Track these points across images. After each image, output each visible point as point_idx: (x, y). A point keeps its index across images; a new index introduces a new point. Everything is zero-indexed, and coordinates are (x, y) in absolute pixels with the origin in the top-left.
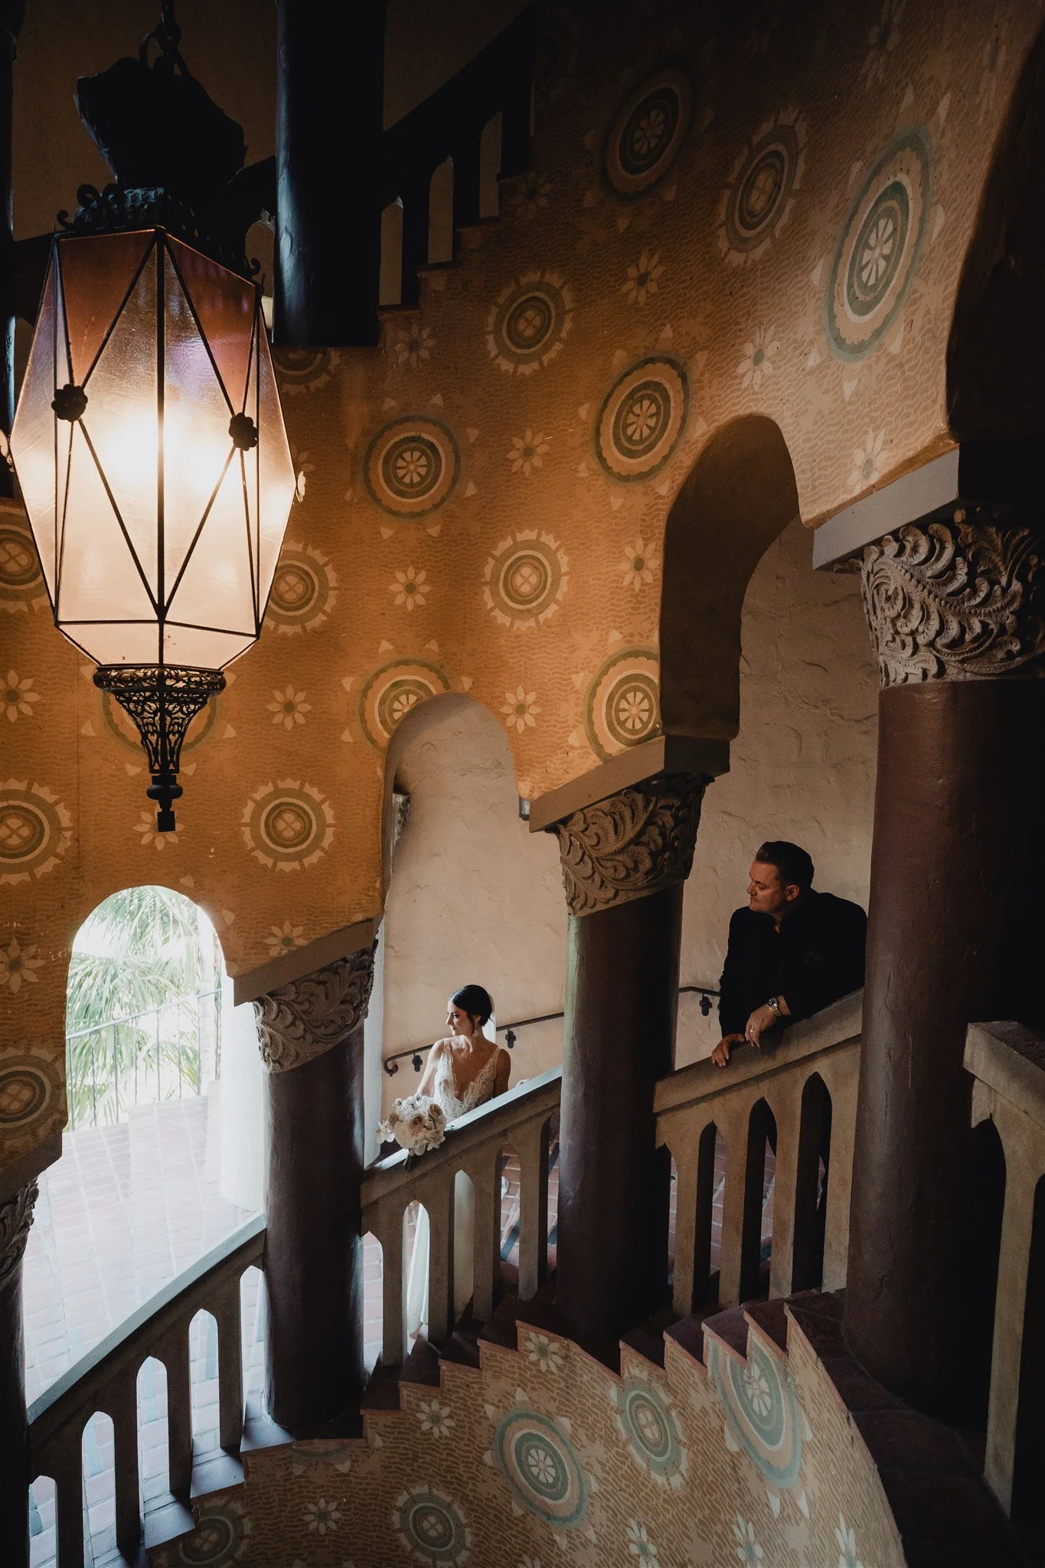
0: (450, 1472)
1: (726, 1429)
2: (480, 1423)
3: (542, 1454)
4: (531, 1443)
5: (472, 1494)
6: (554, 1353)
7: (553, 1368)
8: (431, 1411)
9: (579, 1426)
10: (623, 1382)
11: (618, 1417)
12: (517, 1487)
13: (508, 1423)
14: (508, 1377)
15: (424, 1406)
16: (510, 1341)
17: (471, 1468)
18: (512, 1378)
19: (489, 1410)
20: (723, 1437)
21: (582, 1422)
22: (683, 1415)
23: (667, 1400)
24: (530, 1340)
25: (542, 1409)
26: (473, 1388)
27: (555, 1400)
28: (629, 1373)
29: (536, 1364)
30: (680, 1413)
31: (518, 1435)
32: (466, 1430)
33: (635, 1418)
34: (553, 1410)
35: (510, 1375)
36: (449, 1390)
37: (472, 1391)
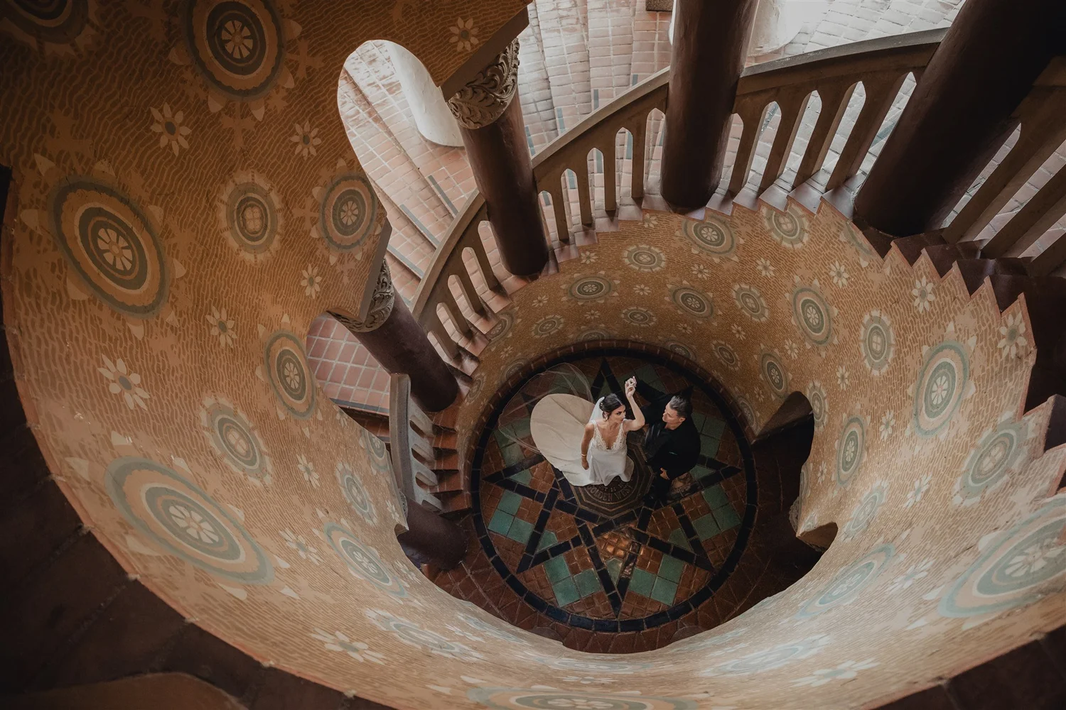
0: (905, 330)
1: (998, 532)
2: (939, 327)
3: (945, 386)
4: (949, 374)
5: (903, 354)
6: (1017, 345)
7: (1004, 354)
8: (925, 288)
9: (974, 403)
10: (1020, 418)
11: (991, 429)
12: (921, 381)
13: (951, 347)
14: (978, 323)
15: (924, 280)
16: (1004, 302)
17: (914, 343)
18: (980, 327)
19: (951, 327)
20: (990, 532)
21: (978, 402)
22: (1007, 485)
23: (1016, 467)
24: (1014, 317)
25: (972, 367)
26: (956, 303)
27: (983, 371)
28: (1029, 420)
29: (1000, 337)
30: (1008, 483)
31: (948, 360)
32: (931, 321)
33: (994, 445)
34: (976, 375)
35: (980, 323)
36: (943, 287)
37: (954, 303)
